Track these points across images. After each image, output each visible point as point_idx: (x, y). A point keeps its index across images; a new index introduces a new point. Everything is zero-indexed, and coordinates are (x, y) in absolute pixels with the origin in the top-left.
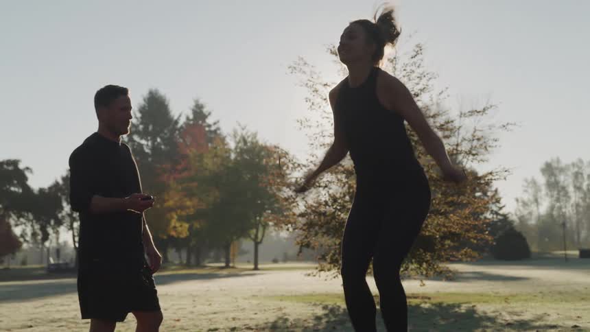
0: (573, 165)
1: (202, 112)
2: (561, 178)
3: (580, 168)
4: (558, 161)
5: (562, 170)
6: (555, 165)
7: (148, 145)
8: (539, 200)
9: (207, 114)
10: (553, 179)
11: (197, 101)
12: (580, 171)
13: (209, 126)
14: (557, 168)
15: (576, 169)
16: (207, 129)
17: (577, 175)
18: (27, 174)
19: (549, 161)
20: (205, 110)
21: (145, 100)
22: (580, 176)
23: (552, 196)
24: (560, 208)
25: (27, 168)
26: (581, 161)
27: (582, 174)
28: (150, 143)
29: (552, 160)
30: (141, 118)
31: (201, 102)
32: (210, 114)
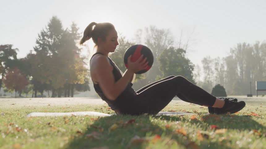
0: (215, 59)
1: (75, 27)
2: (210, 65)
3: (218, 61)
4: (209, 58)
5: (210, 61)
6: (208, 59)
7: (52, 42)
8: (200, 74)
9: (78, 28)
10: (206, 65)
11: (73, 22)
12: (218, 62)
13: (79, 34)
14: (209, 61)
15: (217, 62)
16: (78, 35)
17: (217, 64)
18: (17, 51)
19: (206, 57)
20: (77, 27)
21: (50, 21)
22: (218, 64)
23: (206, 73)
24: (210, 78)
25: (17, 49)
26: (219, 58)
27: (219, 63)
28: (53, 41)
29: (207, 57)
30: (49, 29)
31: (75, 23)
32: (79, 28)
